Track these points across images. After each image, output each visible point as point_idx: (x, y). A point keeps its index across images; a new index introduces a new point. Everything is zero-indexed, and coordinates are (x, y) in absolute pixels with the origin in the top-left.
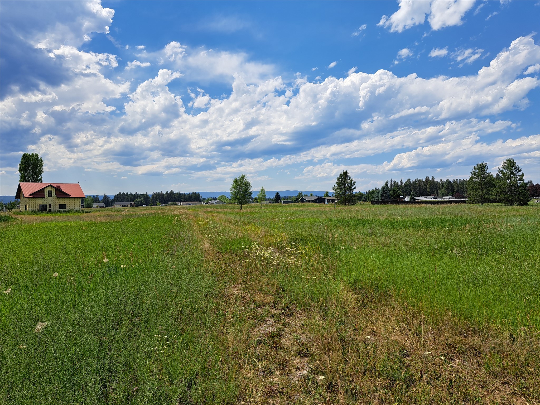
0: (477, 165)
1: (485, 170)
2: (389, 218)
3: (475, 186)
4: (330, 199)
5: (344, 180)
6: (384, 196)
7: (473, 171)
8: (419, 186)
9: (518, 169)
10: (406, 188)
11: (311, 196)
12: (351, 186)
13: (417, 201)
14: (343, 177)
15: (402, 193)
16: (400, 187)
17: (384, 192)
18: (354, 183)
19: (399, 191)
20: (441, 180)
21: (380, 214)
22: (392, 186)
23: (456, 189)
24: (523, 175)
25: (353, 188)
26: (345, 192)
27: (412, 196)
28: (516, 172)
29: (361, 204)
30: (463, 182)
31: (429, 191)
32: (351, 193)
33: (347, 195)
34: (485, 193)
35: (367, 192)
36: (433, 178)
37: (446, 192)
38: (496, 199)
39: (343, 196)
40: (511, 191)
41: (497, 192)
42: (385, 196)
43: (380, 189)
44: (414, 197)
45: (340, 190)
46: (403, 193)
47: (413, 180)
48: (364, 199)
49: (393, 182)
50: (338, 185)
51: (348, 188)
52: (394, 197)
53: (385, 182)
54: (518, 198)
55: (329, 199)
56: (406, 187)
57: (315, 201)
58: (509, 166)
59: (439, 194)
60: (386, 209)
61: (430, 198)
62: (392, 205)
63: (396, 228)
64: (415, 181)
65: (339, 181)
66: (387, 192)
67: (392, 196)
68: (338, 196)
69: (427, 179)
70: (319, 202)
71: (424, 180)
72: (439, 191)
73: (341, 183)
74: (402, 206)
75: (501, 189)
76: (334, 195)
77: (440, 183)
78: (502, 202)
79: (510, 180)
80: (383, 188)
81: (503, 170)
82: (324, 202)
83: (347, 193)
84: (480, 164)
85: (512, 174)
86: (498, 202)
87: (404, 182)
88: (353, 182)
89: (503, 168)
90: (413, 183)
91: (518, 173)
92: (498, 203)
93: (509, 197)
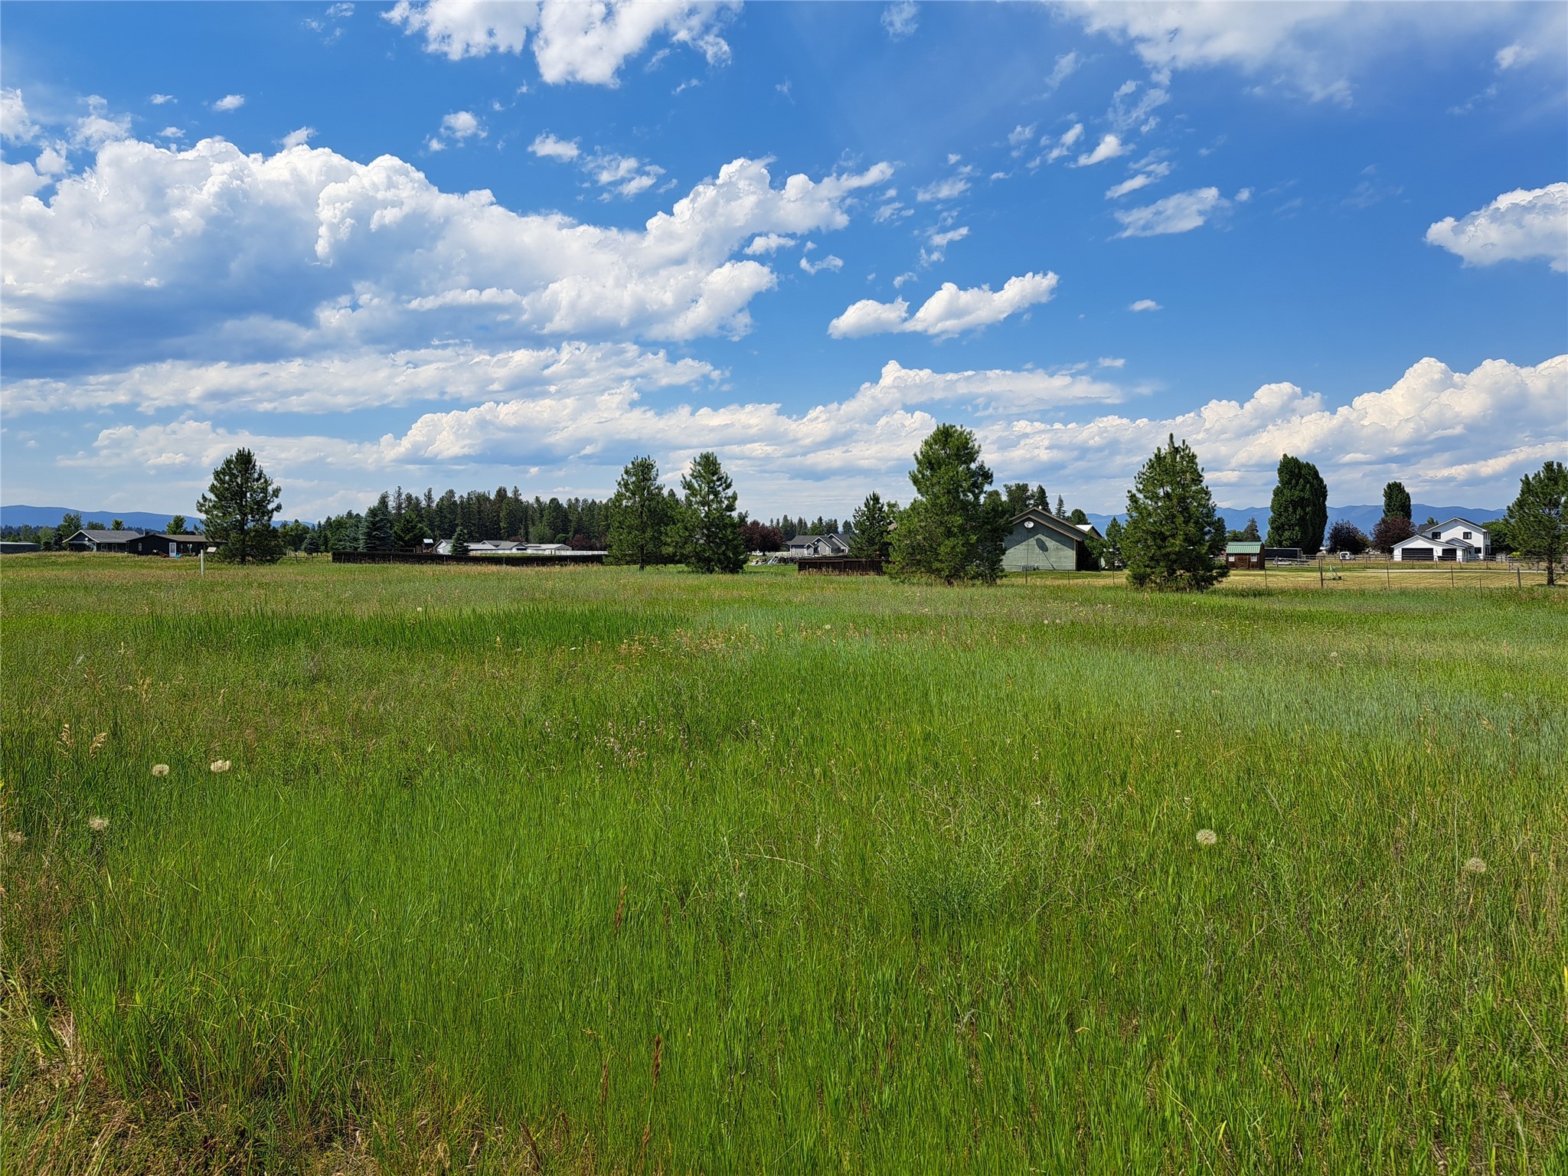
0: (633, 463)
1: (650, 479)
2: (388, 610)
3: (626, 518)
4: (190, 543)
5: (239, 480)
6: (374, 536)
7: (623, 479)
8: (479, 512)
9: (725, 482)
10: (441, 517)
11: (118, 529)
12: (265, 500)
13: (472, 553)
14: (235, 471)
15: (429, 532)
16: (423, 511)
17: (374, 524)
18: (276, 493)
19: (420, 525)
20: (537, 499)
21: (357, 598)
22: (399, 507)
23: (573, 524)
24: (734, 497)
25: (270, 507)
26: (243, 519)
27: (458, 539)
28: (720, 489)
29: (298, 561)
30: (592, 507)
31: (504, 528)
32: (264, 525)
33: (250, 530)
34: (651, 539)
35: (322, 523)
36: (516, 491)
37: (548, 532)
38: (675, 554)
39: (233, 534)
40: (708, 536)
41: (677, 538)
42: (379, 539)
43: (363, 513)
44: (465, 544)
45: (224, 514)
46: (433, 531)
47: (461, 493)
48: (310, 544)
49: (403, 496)
50: (217, 496)
51: (252, 509)
52: (405, 542)
53: (379, 497)
54: (724, 553)
55: (185, 543)
56: (442, 512)
57: (131, 547)
58: (705, 472)
59: (531, 537)
60: (379, 578)
61: (508, 549)
62: (398, 565)
63: (408, 649)
64: (468, 498)
65: (222, 482)
66: (384, 526)
67: (400, 538)
68: (217, 534)
69: (502, 493)
70: (146, 552)
71: (492, 497)
72: (531, 530)
73: (227, 489)
74: (429, 569)
75: (686, 529)
76: (203, 528)
77: (535, 506)
78: (688, 564)
79: (706, 508)
80: (373, 512)
81: (693, 481)
82: (165, 552)
83: (250, 525)
84: (640, 460)
85: (712, 492)
86: (680, 562)
87: (436, 499)
88: (270, 489)
89: (692, 475)
90: (462, 502)
91: (724, 490)
92: (679, 565)
93: (704, 551)
